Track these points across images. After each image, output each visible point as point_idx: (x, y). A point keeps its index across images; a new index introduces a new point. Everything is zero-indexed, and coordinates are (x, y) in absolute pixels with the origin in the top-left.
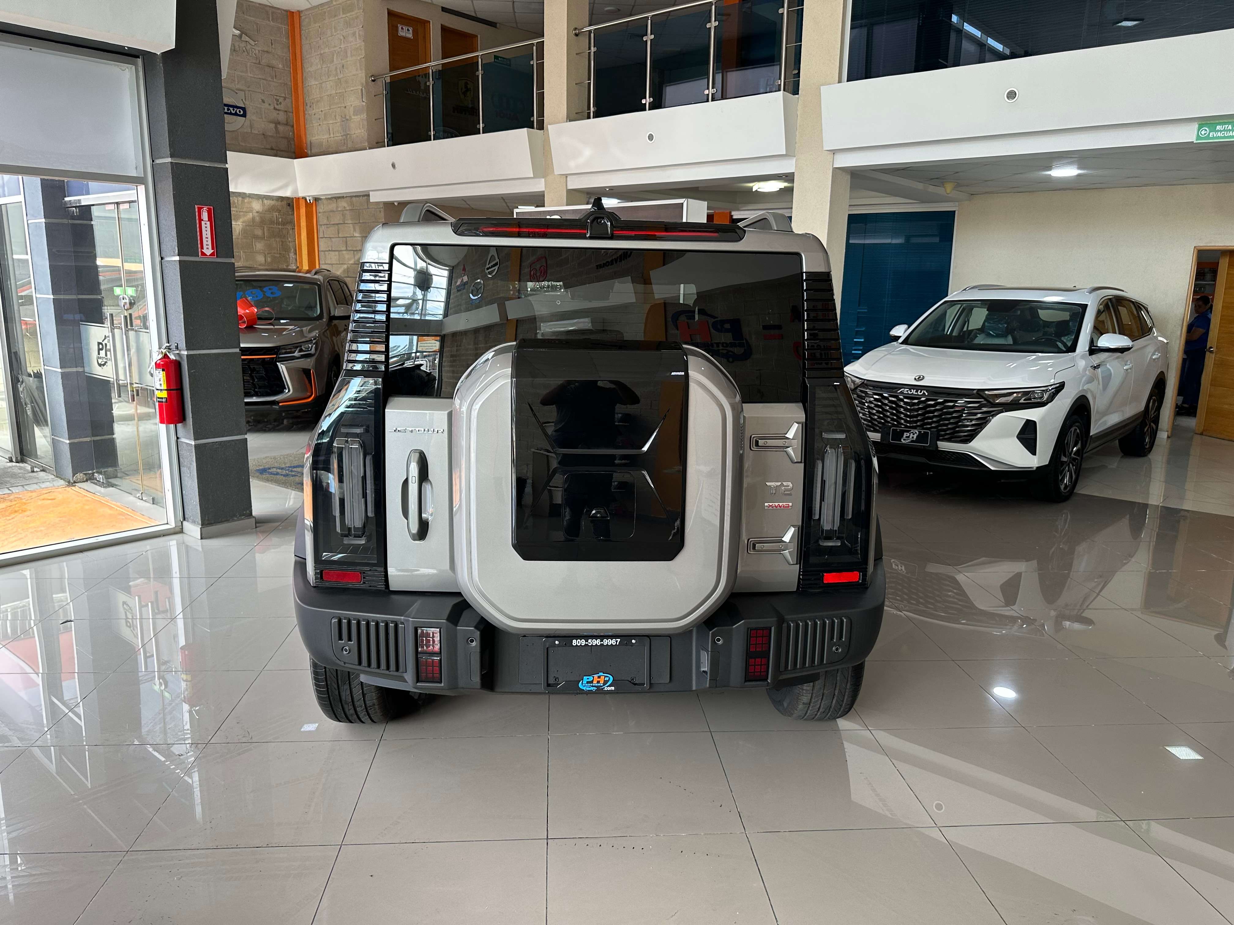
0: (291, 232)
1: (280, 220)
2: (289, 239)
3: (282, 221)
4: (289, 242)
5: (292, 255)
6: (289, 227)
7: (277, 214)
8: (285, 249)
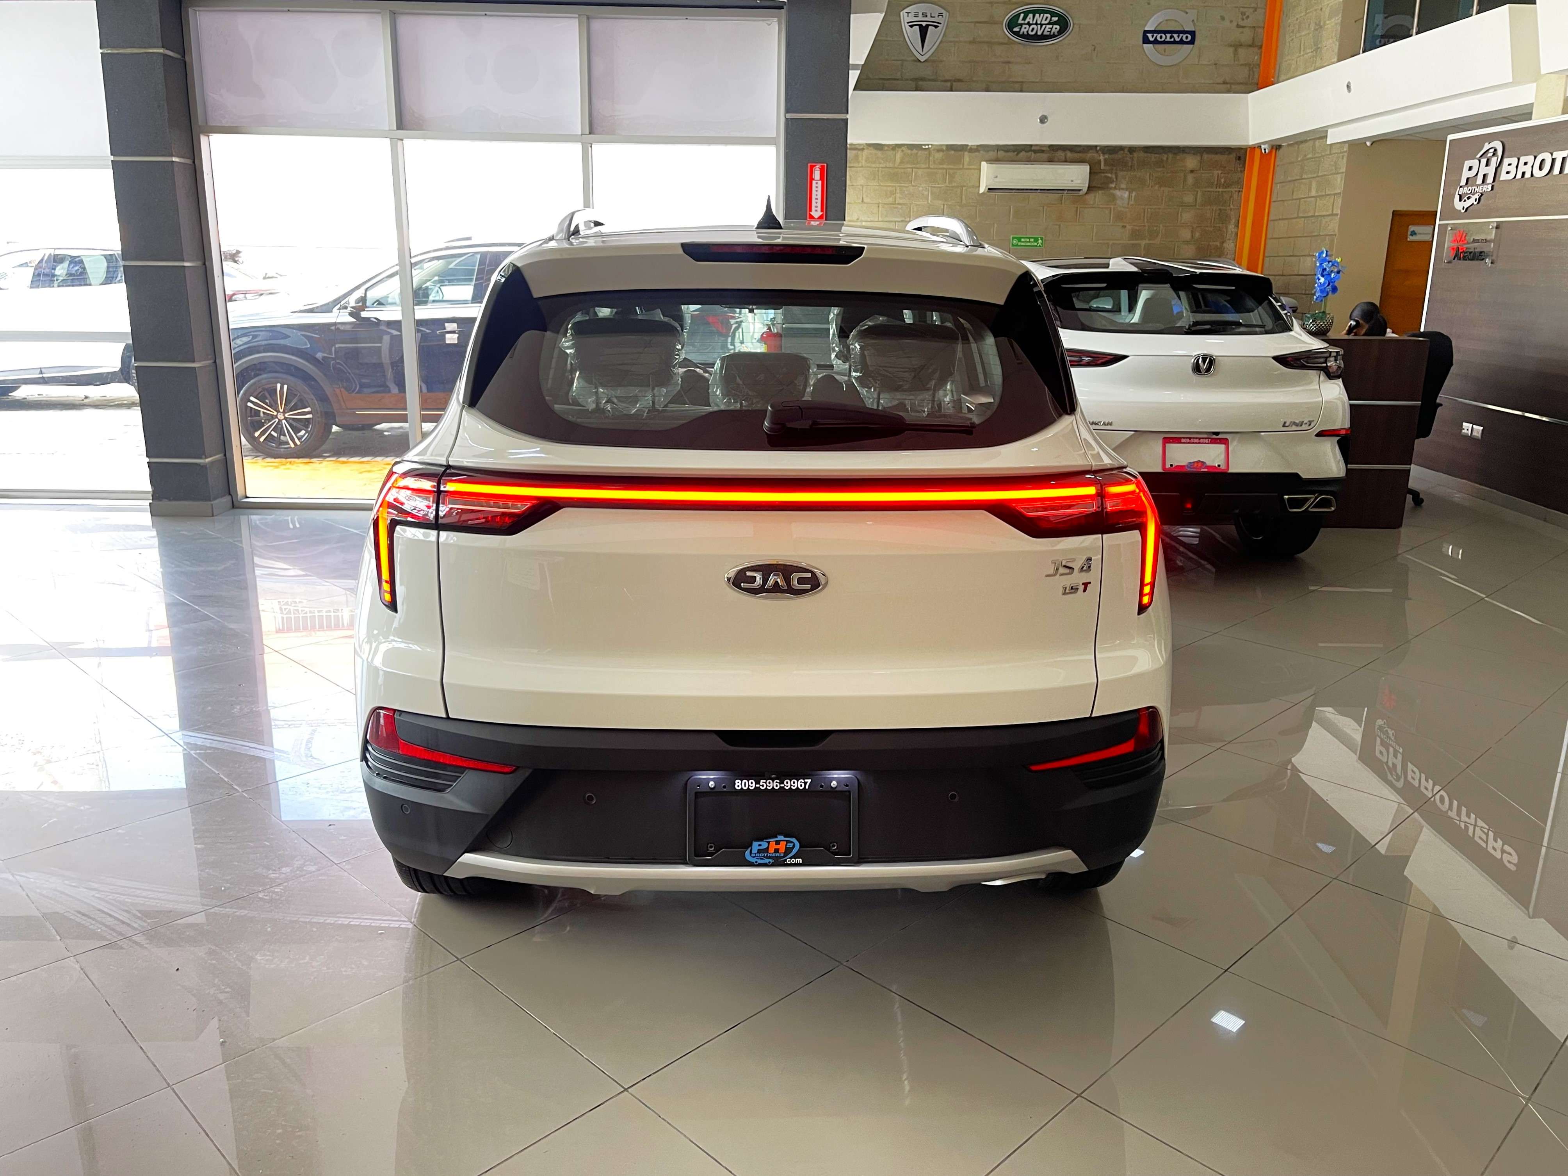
0: (1235, 196)
1: (1223, 180)
2: (1231, 206)
3: (1225, 182)
4: (1231, 209)
5: (1231, 227)
6: (1233, 189)
7: (1220, 172)
8: (1223, 218)
